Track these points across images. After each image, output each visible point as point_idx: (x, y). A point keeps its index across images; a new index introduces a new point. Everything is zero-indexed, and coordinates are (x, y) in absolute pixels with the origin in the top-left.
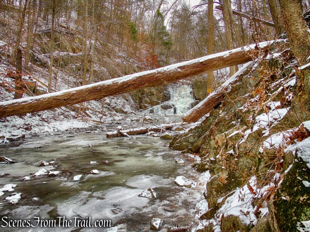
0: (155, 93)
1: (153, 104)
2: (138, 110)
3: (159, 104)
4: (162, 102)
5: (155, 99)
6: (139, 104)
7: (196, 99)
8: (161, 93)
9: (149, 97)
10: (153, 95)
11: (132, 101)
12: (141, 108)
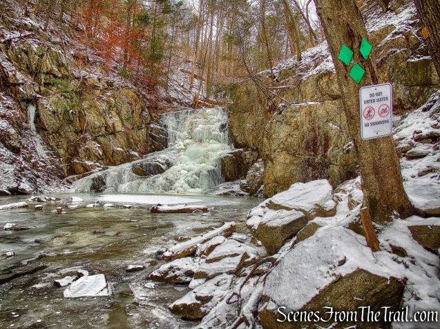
0: (119, 128)
1: (109, 159)
2: (62, 177)
3: (130, 161)
4: (143, 154)
5: (117, 146)
6: (69, 160)
7: (237, 146)
8: (139, 128)
9: (101, 139)
10: (114, 133)
11: (41, 151)
12: (72, 171)
